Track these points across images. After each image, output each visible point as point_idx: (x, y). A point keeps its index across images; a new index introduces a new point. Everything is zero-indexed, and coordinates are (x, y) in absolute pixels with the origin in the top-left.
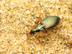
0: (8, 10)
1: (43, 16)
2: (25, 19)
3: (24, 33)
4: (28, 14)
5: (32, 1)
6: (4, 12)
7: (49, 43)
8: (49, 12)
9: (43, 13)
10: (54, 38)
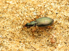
0: (17, 3)
1: (43, 15)
2: (27, 14)
3: (21, 25)
4: (32, 10)
5: (40, 2)
6: (13, 4)
7: (40, 38)
8: (48, 14)
9: (44, 13)
10: (45, 35)
